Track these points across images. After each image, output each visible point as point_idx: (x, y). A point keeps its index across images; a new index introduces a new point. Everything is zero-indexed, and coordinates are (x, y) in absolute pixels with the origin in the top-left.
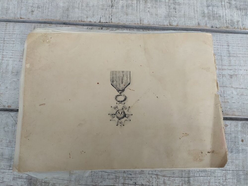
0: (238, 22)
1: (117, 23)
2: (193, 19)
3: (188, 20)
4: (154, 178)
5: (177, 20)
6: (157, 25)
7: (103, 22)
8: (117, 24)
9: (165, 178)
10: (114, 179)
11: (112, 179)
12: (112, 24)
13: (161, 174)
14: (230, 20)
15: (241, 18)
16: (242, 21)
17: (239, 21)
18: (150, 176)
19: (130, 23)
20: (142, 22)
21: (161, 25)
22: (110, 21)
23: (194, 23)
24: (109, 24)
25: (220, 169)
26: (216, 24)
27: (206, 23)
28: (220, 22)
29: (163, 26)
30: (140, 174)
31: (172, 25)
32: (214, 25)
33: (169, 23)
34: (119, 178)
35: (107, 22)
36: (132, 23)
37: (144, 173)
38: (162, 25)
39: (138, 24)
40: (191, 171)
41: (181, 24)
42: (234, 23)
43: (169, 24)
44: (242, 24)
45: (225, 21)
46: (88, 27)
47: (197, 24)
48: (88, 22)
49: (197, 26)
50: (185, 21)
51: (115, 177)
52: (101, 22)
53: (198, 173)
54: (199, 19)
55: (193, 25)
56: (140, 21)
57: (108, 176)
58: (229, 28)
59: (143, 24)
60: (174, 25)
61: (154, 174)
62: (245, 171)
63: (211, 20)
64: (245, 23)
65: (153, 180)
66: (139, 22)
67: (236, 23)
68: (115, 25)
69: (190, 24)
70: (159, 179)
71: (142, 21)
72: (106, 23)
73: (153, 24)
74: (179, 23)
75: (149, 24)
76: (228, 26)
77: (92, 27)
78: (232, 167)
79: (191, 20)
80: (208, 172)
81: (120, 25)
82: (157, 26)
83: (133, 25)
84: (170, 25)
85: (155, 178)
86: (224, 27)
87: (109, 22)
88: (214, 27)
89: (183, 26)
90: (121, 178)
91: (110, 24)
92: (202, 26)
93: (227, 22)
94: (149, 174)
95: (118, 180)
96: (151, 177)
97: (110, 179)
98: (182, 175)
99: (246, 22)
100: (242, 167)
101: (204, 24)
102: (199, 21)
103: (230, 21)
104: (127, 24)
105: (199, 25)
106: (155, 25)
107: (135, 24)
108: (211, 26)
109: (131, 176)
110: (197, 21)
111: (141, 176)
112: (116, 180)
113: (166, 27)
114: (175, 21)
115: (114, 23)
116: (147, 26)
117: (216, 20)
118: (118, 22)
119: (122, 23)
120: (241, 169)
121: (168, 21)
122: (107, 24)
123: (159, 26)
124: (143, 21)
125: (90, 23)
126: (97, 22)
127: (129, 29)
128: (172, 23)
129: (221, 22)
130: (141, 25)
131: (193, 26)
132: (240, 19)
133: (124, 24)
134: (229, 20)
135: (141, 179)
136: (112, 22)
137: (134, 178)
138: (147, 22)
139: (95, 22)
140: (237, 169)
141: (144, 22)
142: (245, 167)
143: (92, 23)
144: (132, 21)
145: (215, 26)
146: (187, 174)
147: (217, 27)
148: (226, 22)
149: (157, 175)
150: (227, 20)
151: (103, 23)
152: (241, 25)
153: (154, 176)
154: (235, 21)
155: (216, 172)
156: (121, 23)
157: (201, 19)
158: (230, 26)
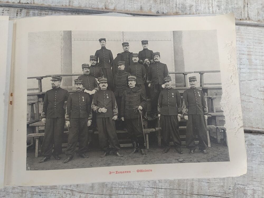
0: (191, 6)
1: (40, 4)
2: (134, 2)
3: (128, 3)
4: (68, 194)
5: (115, 3)
6: (89, 7)
7: (24, 2)
8: (41, 6)
9: (82, 195)
10: (19, 193)
11: (18, 193)
12: (34, 5)
13: (77, 190)
14: (182, 4)
15: (196, 2)
16: (196, 6)
17: (193, 5)
18: (63, 192)
19: (57, 5)
20: (71, 4)
21: (94, 9)
22: (31, 1)
23: (135, 7)
24: (30, 5)
25: (150, 187)
26: (163, 8)
27: (150, 7)
28: (168, 6)
29: (97, 10)
30: (51, 189)
31: (108, 9)
32: (160, 10)
33: (105, 5)
34: (26, 193)
35: (28, 3)
36: (59, 5)
37: (56, 188)
38: (96, 8)
39: (67, 6)
40: (114, 187)
41: (119, 8)
42: (186, 8)
43: (104, 8)
44: (196, 10)
45: (175, 5)
46: (4, 9)
47: (139, 8)
48: (5, 2)
49: (138, 11)
50: (125, 4)
51: (21, 191)
52: (20, 3)
53: (123, 190)
54: (143, 2)
55: (134, 9)
56: (70, 2)
57: (13, 189)
58: (179, 14)
59: (72, 6)
60: (111, 9)
61: (69, 190)
62: (180, 190)
63: (157, 4)
64: (200, 8)
65: (66, 197)
66: (68, 4)
67: (189, 8)
68: (39, 7)
69: (131, 8)
70: (74, 195)
71: (71, 2)
72: (26, 4)
73: (84, 6)
74: (117, 6)
75: (80, 7)
76: (178, 11)
77: (10, 9)
78: (165, 184)
79: (133, 4)
80: (135, 189)
81: (45, 7)
82: (89, 9)
83: (60, 7)
84: (106, 8)
85: (70, 194)
86: (173, 12)
87: (31, 3)
88: (160, 13)
89: (121, 10)
90: (28, 193)
91: (32, 5)
92: (144, 11)
93: (178, 6)
94: (62, 189)
95: (24, 195)
96: (65, 193)
97: (14, 193)
98: (103, 191)
99: (202, 7)
100: (178, 186)
101: (148, 9)
102: (142, 4)
103: (181, 6)
104: (53, 5)
105: (142, 9)
106: (87, 7)
107: (62, 6)
108: (157, 10)
109: (40, 190)
110: (139, 5)
111: (52, 192)
112: (22, 194)
113: (101, 10)
114: (112, 4)
115: (36, 4)
116: (77, 8)
117: (164, 3)
118: (42, 3)
119: (47, 4)
120: (176, 187)
121: (103, 4)
122: (28, 5)
123: (92, 9)
124: (73, 2)
125: (8, 3)
126: (16, 2)
127: (55, 12)
128: (109, 6)
129: (170, 6)
130: (71, 7)
131: (134, 11)
132: (194, 4)
133: (49, 6)
134: (179, 4)
135: (52, 194)
136: (34, 3)
137: (44, 193)
138: (77, 4)
139: (13, 3)
140: (171, 187)
141: (74, 4)
142: (181, 186)
143: (10, 4)
144: (59, 3)
145: (162, 11)
146: (108, 191)
147: (163, 13)
148: (176, 7)
149: (72, 190)
150: (178, 4)
151: (23, 4)
152: (194, 10)
153: (69, 191)
154: (187, 5)
155: (145, 189)
156: (45, 4)
157: (144, 2)
158: (180, 12)
